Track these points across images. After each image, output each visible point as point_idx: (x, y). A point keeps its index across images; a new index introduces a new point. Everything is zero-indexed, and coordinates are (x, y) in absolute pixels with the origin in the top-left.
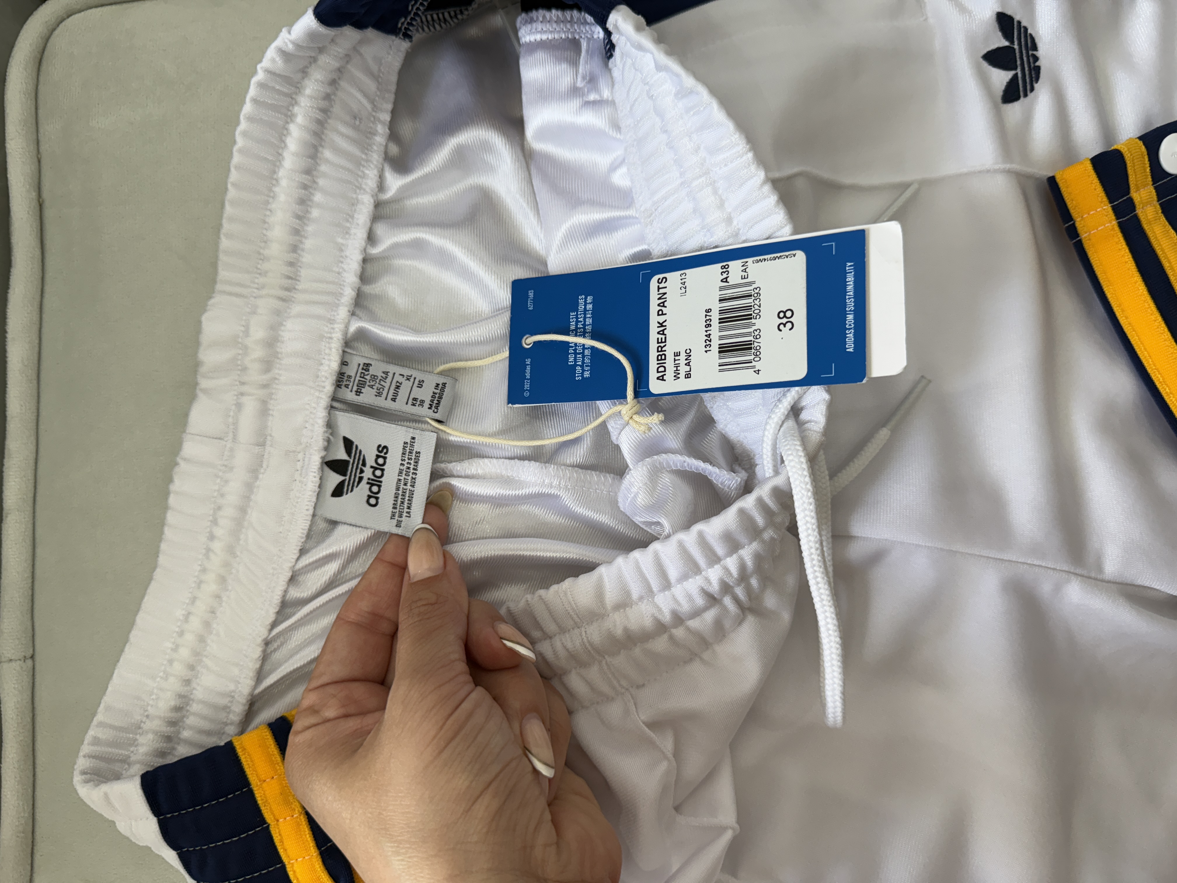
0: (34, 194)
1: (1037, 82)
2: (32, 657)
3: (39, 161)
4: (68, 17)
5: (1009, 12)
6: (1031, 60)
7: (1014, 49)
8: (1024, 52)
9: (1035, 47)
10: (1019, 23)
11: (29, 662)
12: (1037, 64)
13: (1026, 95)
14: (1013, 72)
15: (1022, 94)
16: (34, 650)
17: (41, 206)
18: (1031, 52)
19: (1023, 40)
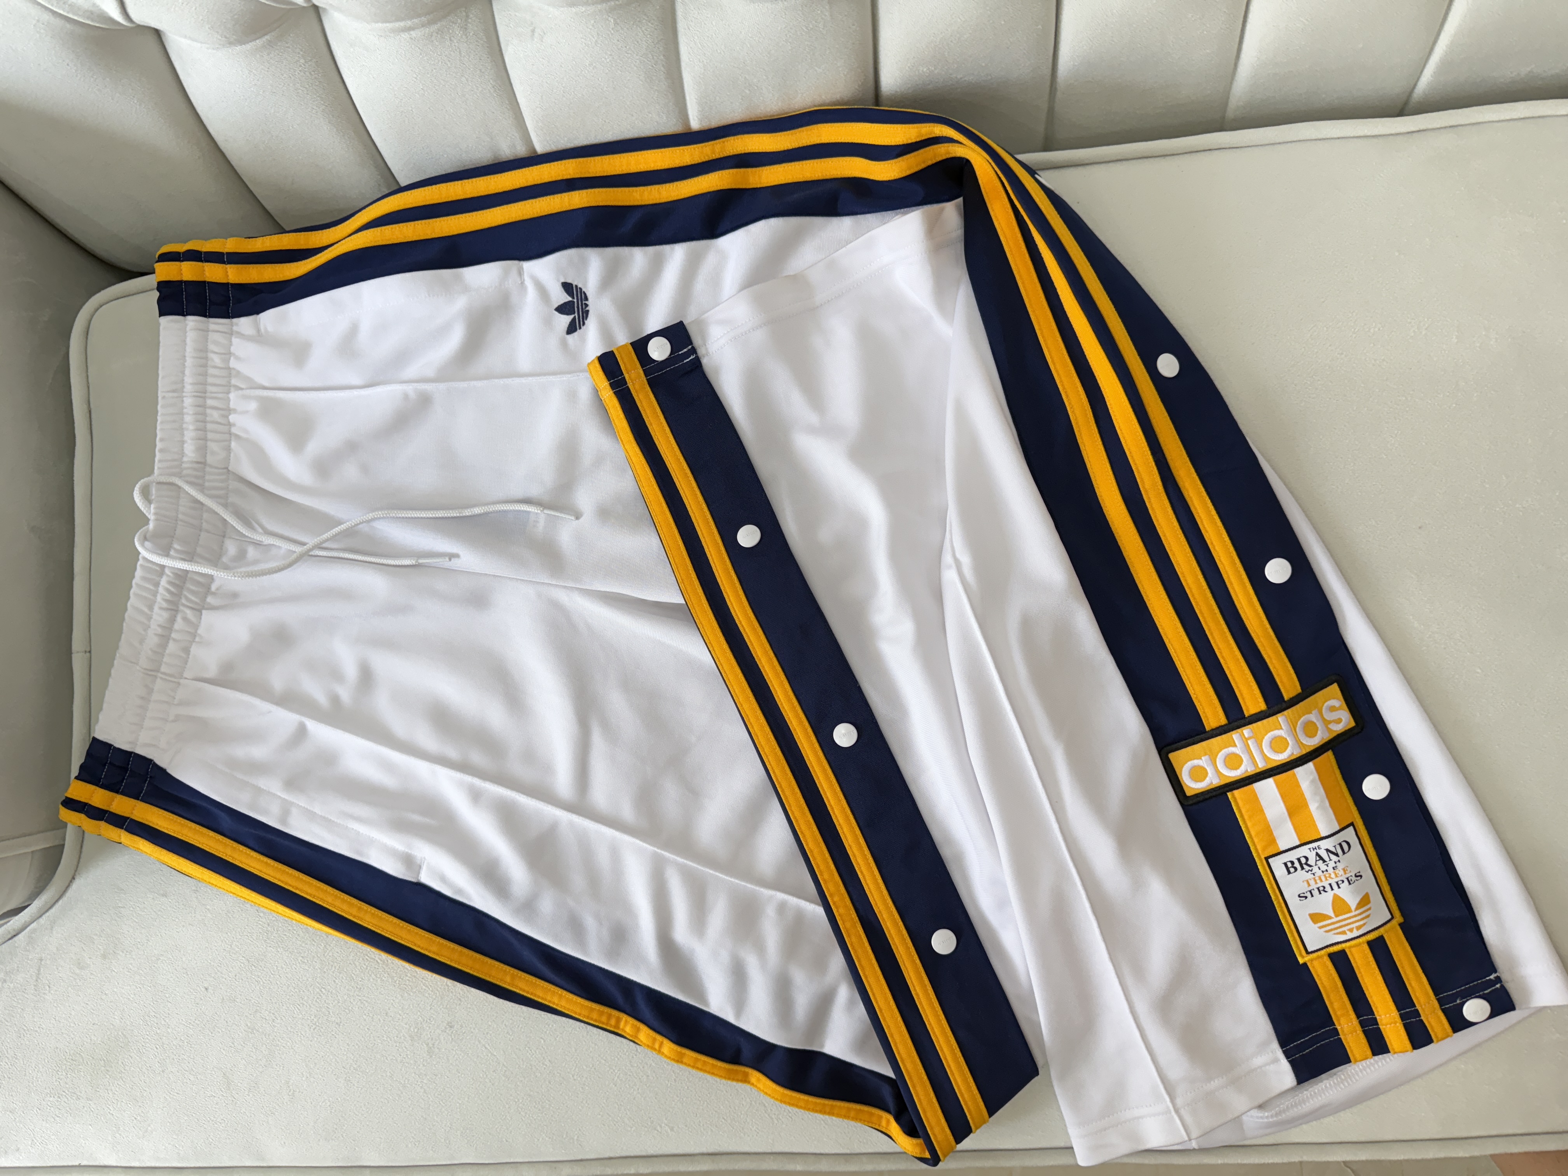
0: (85, 406)
1: (586, 319)
2: (90, 652)
3: (88, 387)
4: (101, 306)
5: (569, 281)
6: (584, 306)
7: (574, 302)
8: (580, 302)
9: (586, 299)
10: (576, 286)
11: (88, 654)
12: (587, 309)
13: (580, 328)
14: (572, 317)
15: (578, 327)
16: (91, 648)
17: (90, 412)
18: (584, 302)
19: (579, 295)
